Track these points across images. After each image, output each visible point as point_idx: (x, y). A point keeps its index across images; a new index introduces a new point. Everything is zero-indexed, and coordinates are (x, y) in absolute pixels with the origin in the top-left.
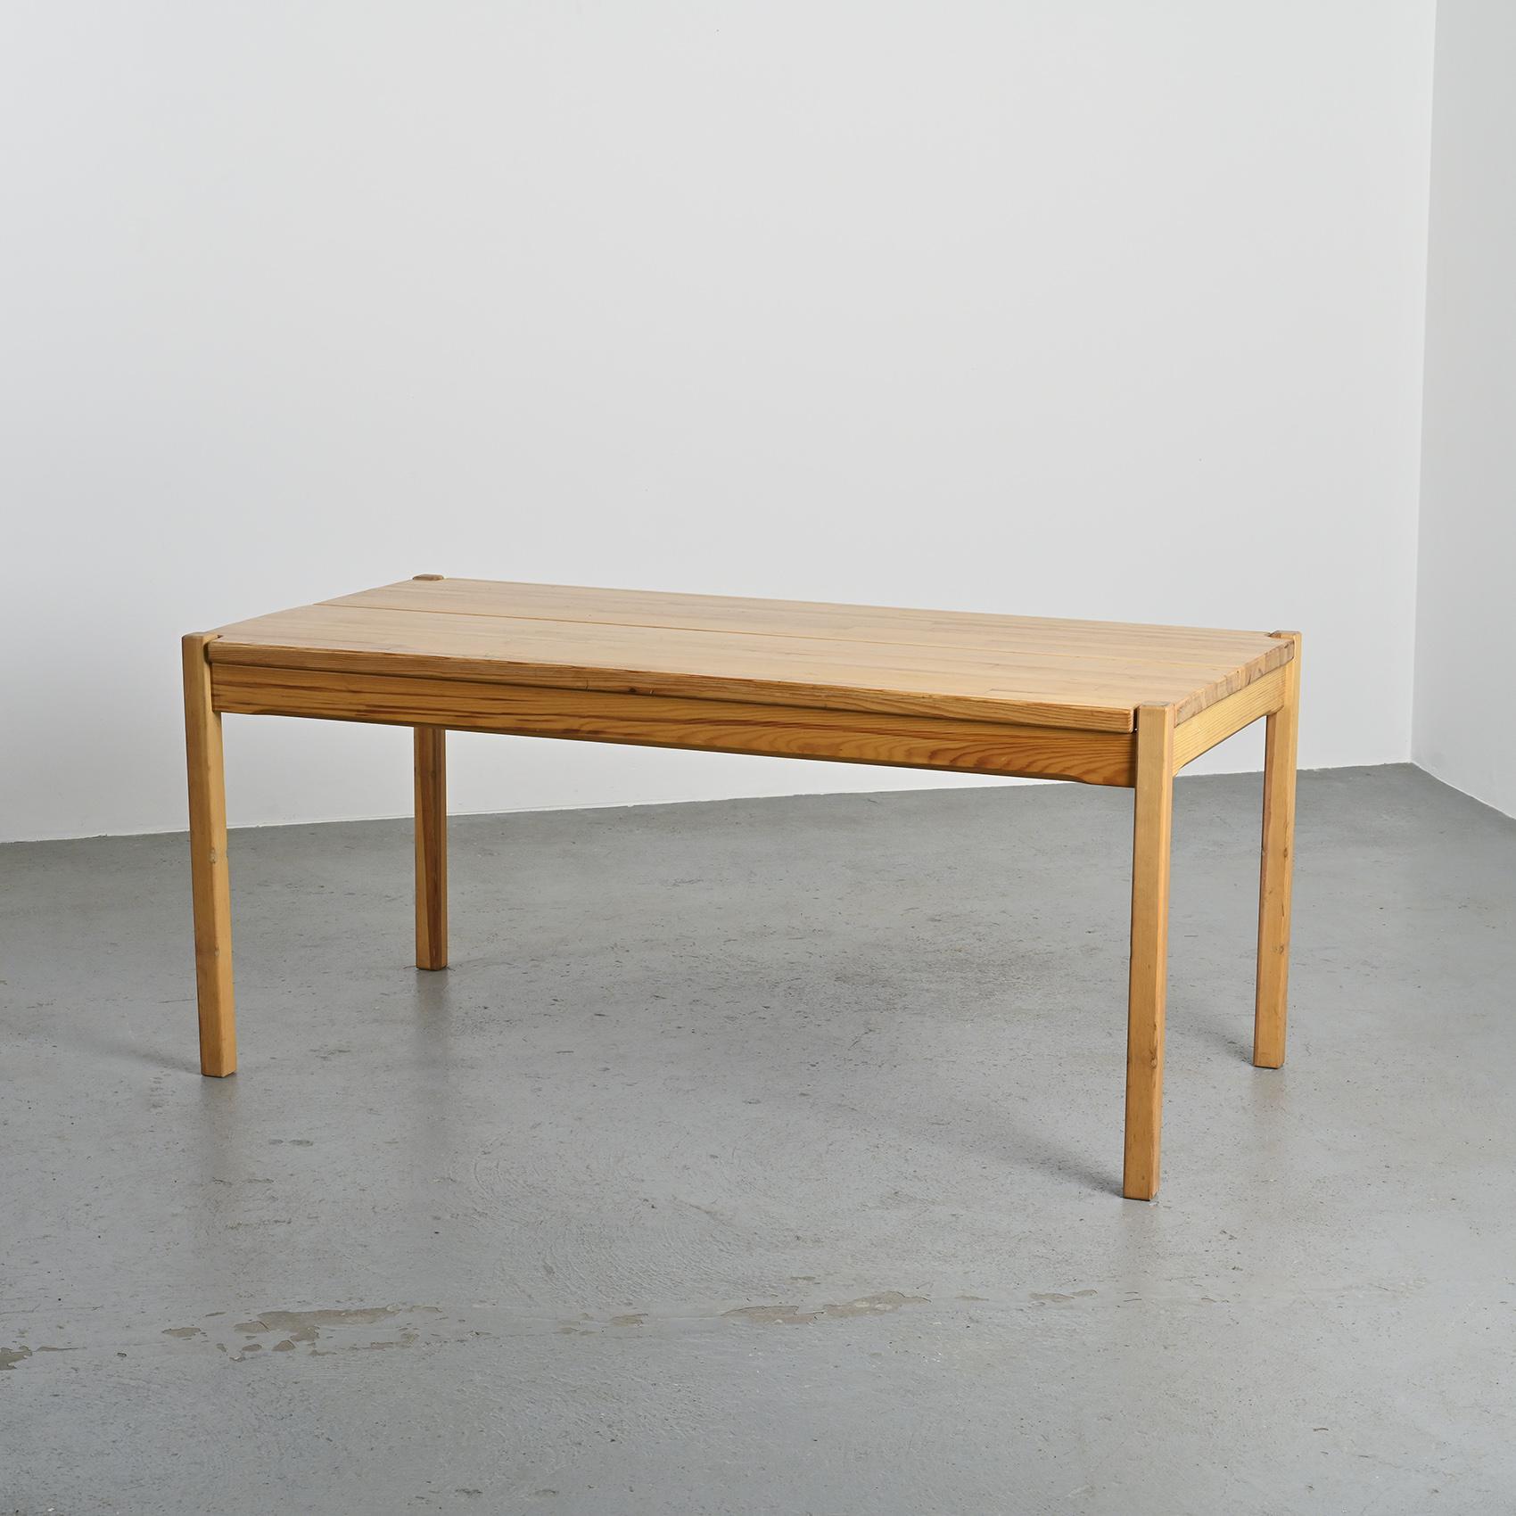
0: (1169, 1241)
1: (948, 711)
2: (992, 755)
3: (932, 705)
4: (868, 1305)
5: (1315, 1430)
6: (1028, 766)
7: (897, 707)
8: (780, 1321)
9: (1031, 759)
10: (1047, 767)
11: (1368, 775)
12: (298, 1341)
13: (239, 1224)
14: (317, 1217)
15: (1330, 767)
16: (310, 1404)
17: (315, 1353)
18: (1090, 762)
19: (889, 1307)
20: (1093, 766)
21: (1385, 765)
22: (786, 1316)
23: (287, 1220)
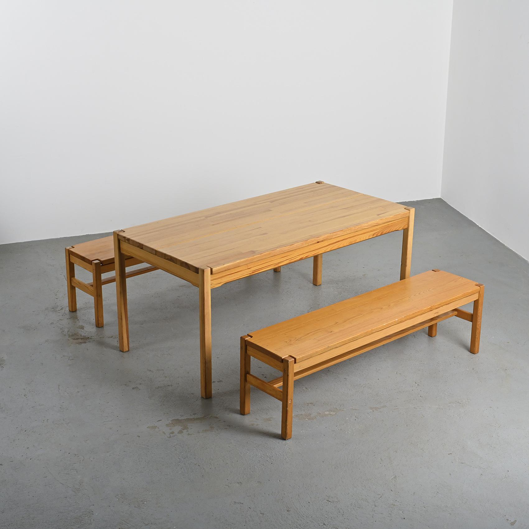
0: (402, 387)
4: (328, 413)
5: (449, 454)
8: (307, 419)
11: (429, 202)
12: (183, 430)
13: (159, 387)
14: (178, 384)
15: (419, 200)
16: (191, 453)
17: (189, 434)
19: (334, 413)
21: (434, 199)
22: (308, 417)
23: (171, 385)
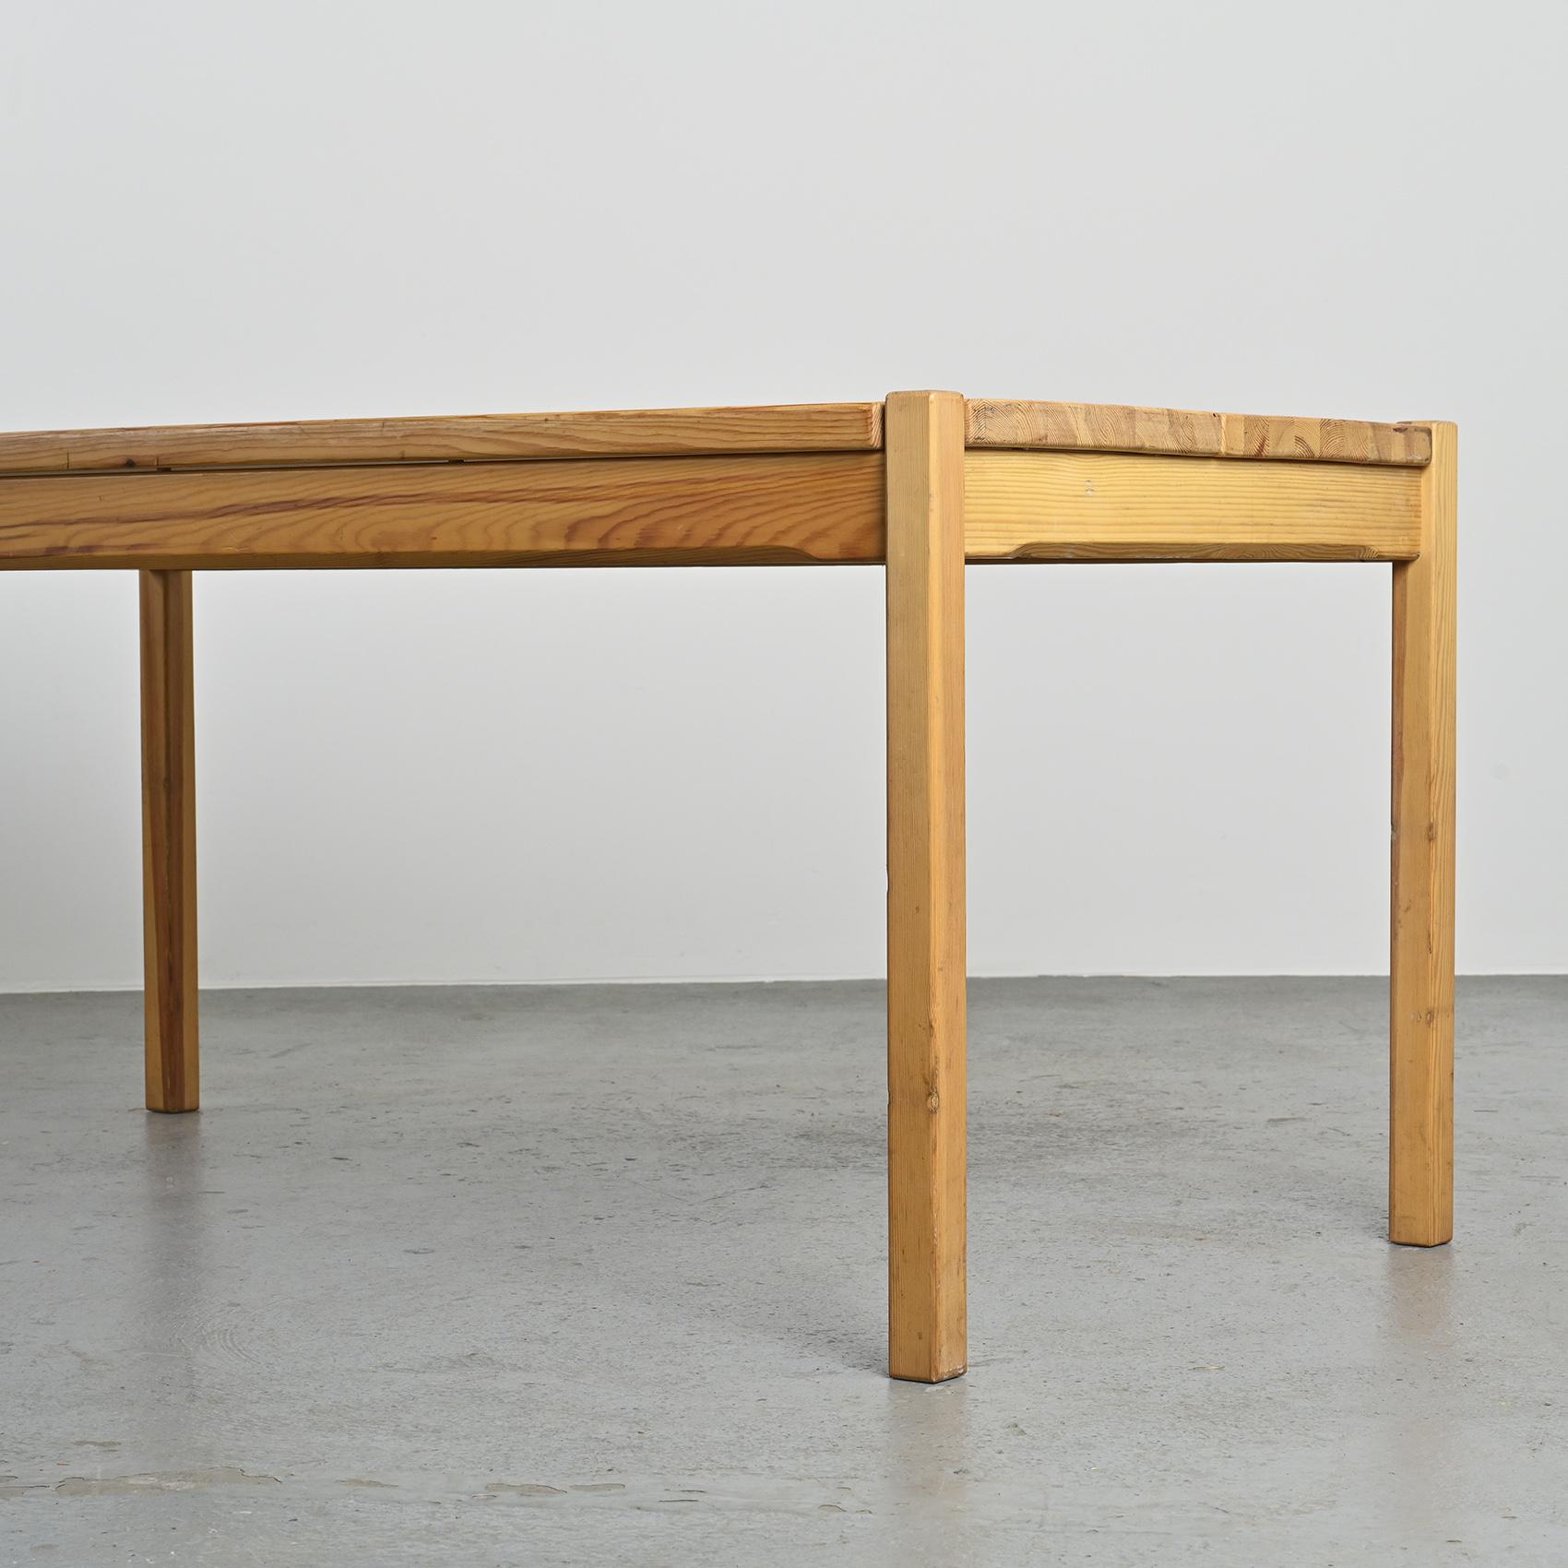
1: (585, 441)
2: (662, 521)
3: (560, 433)
6: (720, 536)
7: (508, 442)
9: (723, 522)
10: (748, 534)
18: (816, 517)
20: (822, 524)
